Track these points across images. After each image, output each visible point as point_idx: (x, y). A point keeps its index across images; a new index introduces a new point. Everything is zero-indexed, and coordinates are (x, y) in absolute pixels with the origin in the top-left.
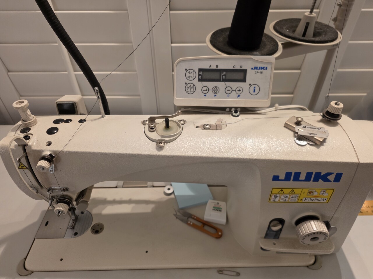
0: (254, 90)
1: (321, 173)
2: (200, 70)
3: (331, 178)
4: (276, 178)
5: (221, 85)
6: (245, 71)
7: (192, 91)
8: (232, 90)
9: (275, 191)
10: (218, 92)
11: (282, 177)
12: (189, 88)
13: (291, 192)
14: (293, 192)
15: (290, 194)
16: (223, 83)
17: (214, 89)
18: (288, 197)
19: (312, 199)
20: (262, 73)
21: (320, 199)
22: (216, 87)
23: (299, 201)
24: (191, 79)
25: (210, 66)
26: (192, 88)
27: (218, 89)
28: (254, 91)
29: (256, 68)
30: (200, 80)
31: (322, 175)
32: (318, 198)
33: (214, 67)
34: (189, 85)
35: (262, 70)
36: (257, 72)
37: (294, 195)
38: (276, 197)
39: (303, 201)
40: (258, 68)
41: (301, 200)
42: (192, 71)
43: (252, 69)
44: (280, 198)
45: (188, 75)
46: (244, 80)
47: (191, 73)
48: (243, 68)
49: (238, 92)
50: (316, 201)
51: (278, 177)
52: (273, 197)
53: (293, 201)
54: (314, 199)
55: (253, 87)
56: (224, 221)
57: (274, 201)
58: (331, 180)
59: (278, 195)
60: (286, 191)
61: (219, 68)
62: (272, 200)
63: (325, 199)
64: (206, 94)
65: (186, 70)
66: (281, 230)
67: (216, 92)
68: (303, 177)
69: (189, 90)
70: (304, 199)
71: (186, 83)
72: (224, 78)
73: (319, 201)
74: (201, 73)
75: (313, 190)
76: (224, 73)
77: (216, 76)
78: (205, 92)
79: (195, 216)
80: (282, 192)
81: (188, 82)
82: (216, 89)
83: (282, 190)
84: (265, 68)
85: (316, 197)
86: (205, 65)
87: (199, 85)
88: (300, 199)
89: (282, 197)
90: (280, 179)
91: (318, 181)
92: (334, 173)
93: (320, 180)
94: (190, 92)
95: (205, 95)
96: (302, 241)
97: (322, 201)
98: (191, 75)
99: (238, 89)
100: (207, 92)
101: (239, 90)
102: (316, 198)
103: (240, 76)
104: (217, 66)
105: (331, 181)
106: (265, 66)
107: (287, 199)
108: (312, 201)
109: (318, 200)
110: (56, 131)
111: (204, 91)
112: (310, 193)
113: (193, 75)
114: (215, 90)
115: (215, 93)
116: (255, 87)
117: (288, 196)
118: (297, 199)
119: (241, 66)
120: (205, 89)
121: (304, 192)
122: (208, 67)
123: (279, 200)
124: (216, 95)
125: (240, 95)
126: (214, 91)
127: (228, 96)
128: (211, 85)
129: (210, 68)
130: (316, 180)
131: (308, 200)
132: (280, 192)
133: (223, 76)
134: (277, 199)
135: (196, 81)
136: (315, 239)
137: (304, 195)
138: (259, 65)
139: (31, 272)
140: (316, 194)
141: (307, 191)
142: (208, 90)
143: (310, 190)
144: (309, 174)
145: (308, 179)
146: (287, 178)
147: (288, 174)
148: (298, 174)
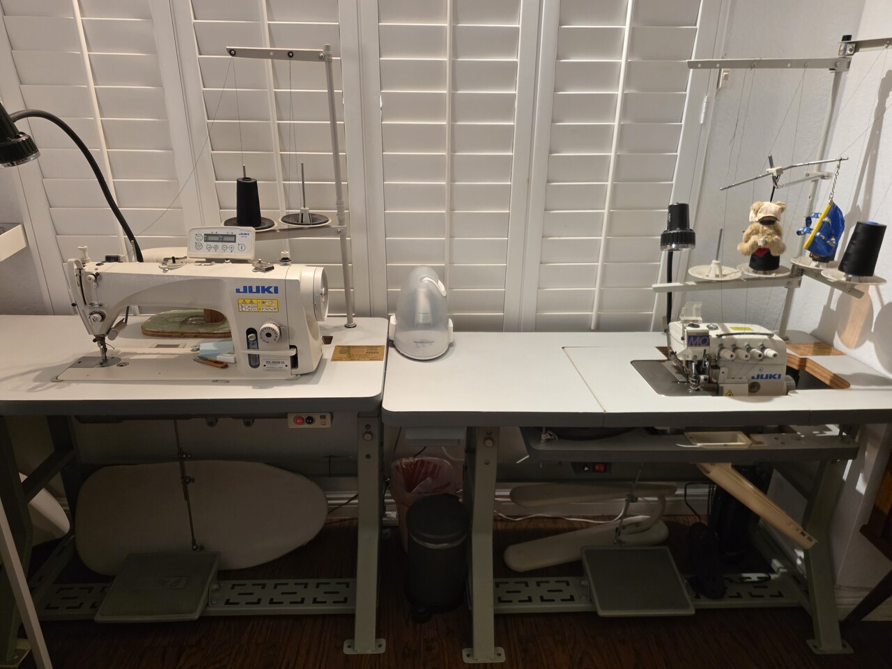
1: (264, 287)
2: (205, 235)
4: (238, 291)
5: (220, 244)
6: (235, 236)
7: (200, 248)
8: (227, 248)
9: (241, 301)
13: (250, 302)
14: (252, 302)
20: (245, 237)
21: (272, 308)
22: (216, 246)
23: (259, 311)
24: (199, 240)
26: (200, 246)
29: (242, 234)
30: (205, 241)
31: (266, 288)
32: (270, 308)
33: (214, 233)
34: (198, 244)
35: (246, 235)
36: (243, 236)
37: (253, 305)
41: (260, 309)
42: (200, 235)
43: (239, 234)
45: (197, 238)
46: (235, 241)
50: (270, 310)
51: (239, 289)
52: (240, 307)
54: (268, 308)
55: (240, 246)
59: (243, 305)
61: (218, 233)
62: (240, 310)
63: (275, 308)
64: (211, 250)
65: (196, 234)
73: (272, 310)
75: (264, 300)
77: (217, 238)
78: (209, 248)
79: (208, 359)
81: (197, 242)
83: (244, 301)
84: (248, 235)
85: (268, 306)
86: (209, 232)
87: (205, 244)
89: (247, 307)
90: (240, 291)
92: (272, 287)
93: (266, 292)
95: (209, 251)
97: (274, 311)
101: (232, 248)
103: (233, 239)
105: (273, 293)
106: (248, 232)
107: (250, 308)
108: (267, 311)
112: (263, 303)
113: (201, 238)
116: (242, 246)
117: (250, 305)
119: (233, 233)
120: (208, 246)
121: (259, 303)
124: (216, 250)
125: (233, 251)
127: (225, 251)
128: (213, 244)
129: (212, 233)
130: (263, 292)
131: (264, 309)
134: (244, 309)
135: (203, 242)
136: (269, 335)
137: (260, 305)
138: (243, 233)
139: (62, 381)
140: (267, 304)
141: (260, 301)
142: (211, 247)
143: (262, 300)
144: (258, 287)
145: (258, 291)
146: (245, 291)
147: (245, 288)
148: (251, 288)
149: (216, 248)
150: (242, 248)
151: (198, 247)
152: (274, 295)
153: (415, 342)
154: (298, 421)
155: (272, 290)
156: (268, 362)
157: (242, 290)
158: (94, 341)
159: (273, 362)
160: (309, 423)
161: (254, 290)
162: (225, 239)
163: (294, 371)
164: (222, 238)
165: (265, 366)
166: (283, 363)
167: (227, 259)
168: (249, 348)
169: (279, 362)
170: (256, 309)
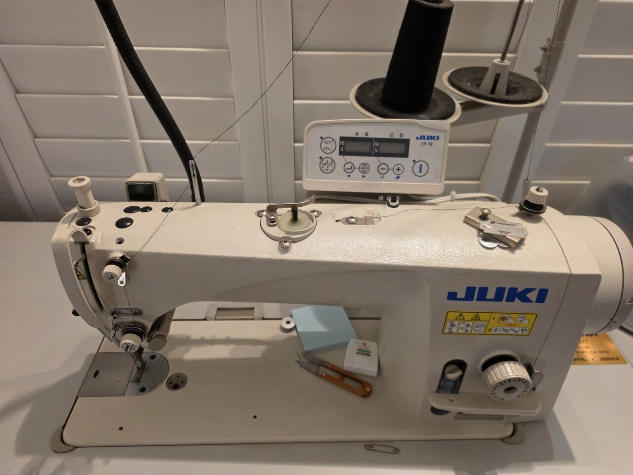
0: (421, 169)
1: (516, 289)
2: (342, 139)
3: (533, 296)
4: (452, 296)
5: (373, 161)
6: (406, 142)
7: (329, 169)
8: (388, 169)
9: (452, 316)
10: (367, 170)
11: (461, 294)
12: (325, 164)
13: (474, 318)
14: (477, 318)
15: (474, 322)
16: (375, 158)
17: (361, 166)
18: (471, 325)
19: (506, 329)
20: (431, 144)
21: (517, 329)
22: (365, 164)
23: (487, 332)
24: (328, 151)
25: (357, 134)
26: (330, 164)
27: (367, 166)
28: (420, 171)
29: (422, 137)
30: (341, 153)
31: (518, 291)
32: (514, 328)
33: (362, 135)
34: (325, 161)
35: (432, 141)
36: (425, 143)
37: (479, 323)
38: (453, 325)
39: (493, 332)
40: (426, 138)
41: (490, 330)
42: (330, 140)
43: (417, 138)
44: (459, 328)
45: (324, 145)
46: (405, 154)
47: (330, 142)
48: (405, 137)
49: (396, 171)
50: (512, 332)
51: (456, 294)
52: (448, 325)
53: (477, 332)
54: (509, 328)
55: (418, 165)
56: (374, 370)
57: (451, 333)
58: (532, 300)
59: (456, 323)
60: (468, 316)
61: (369, 136)
62: (447, 331)
63: (524, 329)
64: (351, 174)
65: (322, 138)
66: (461, 378)
67: (364, 170)
68: (491, 294)
69: (325, 167)
70: (494, 329)
71: (321, 158)
72: (376, 151)
73: (516, 332)
74: (343, 143)
75: (507, 315)
76: (377, 144)
77: (365, 147)
78: (349, 171)
79: (329, 364)
80: (461, 317)
81: (324, 155)
82: (364, 166)
83: (461, 315)
84: (436, 138)
85: (511, 325)
86: (350, 132)
87: (341, 160)
88: (488, 330)
89: (462, 325)
90: (458, 297)
91: (513, 300)
92: (535, 289)
93: (517, 299)
94: (327, 170)
95: (349, 176)
96: (492, 394)
97: (520, 333)
98: (329, 146)
99: (397, 167)
100: (351, 171)
101: (398, 169)
102: (512, 328)
103: (400, 148)
104: (367, 134)
105: (532, 302)
106: (437, 134)
107: (469, 329)
108: (505, 333)
109: (514, 330)
110: (129, 224)
111: (347, 169)
112: (503, 319)
113: (331, 146)
114: (363, 168)
115: (364, 172)
116: (421, 165)
117: (471, 323)
118: (483, 329)
119: (401, 135)
120: (348, 166)
121: (494, 318)
122: (353, 135)
123: (458, 330)
124: (364, 175)
125: (400, 176)
126: (361, 170)
127: (382, 177)
128: (357, 160)
129: (357, 136)
130: (510, 299)
131: (500, 330)
132: (459, 318)
133: (375, 147)
135: (335, 155)
136: (510, 390)
137: (494, 323)
138: (427, 133)
139: (73, 448)
140: (511, 321)
141: (497, 316)
142: (353, 168)
143: (502, 315)
144: (500, 290)
145: (498, 298)
146: (469, 297)
147: (470, 290)
148: (484, 290)
149: (364, 169)
150: (421, 170)
151: (326, 166)
152: (534, 306)
162: (385, 148)
165: (461, 413)
170: (482, 331)
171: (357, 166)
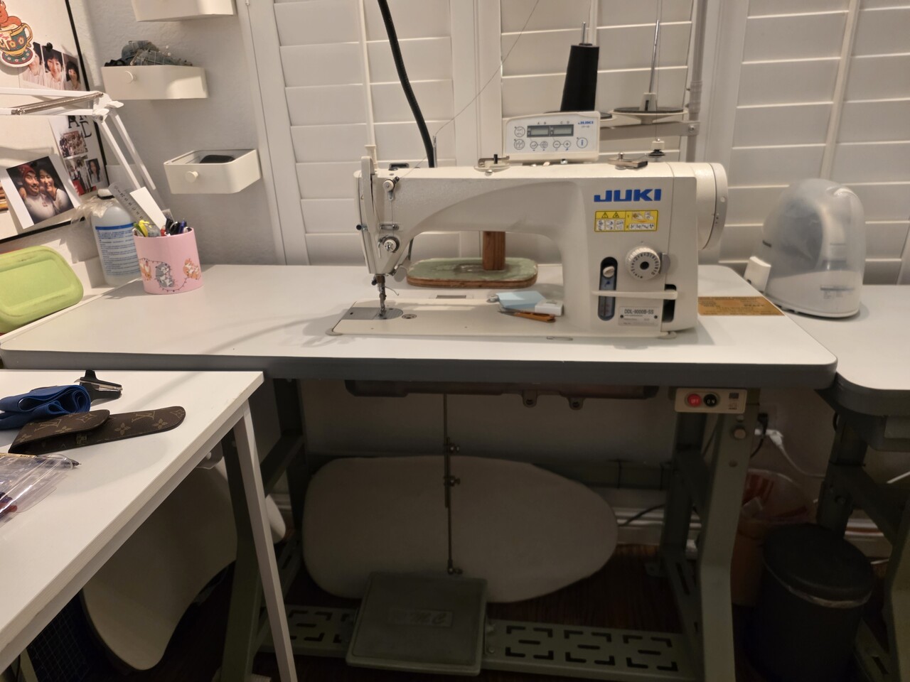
1: (639, 191)
2: (529, 127)
4: (597, 198)
5: (550, 140)
6: (572, 126)
7: (521, 146)
8: (560, 144)
9: (600, 215)
14: (616, 216)
15: (615, 220)
16: (551, 138)
17: (542, 144)
18: (613, 223)
19: (639, 225)
20: (588, 127)
21: (647, 225)
22: (544, 142)
23: (627, 229)
24: (520, 135)
25: (539, 123)
26: (521, 144)
27: (546, 144)
28: (582, 145)
29: (582, 123)
30: (528, 136)
31: (641, 192)
33: (542, 124)
34: (518, 141)
36: (584, 126)
37: (619, 220)
38: (601, 224)
39: (630, 229)
40: (585, 123)
41: (628, 227)
42: (521, 128)
43: (579, 123)
44: (605, 226)
45: (517, 132)
46: (572, 134)
47: (521, 130)
48: (570, 123)
50: (644, 228)
51: (599, 196)
52: (598, 223)
53: (619, 229)
54: (641, 225)
55: (580, 140)
56: (559, 309)
57: (601, 230)
58: (651, 197)
59: (603, 221)
60: (611, 215)
61: (547, 124)
62: (597, 229)
63: (652, 225)
65: (515, 127)
66: (615, 272)
70: (630, 226)
71: (515, 140)
72: (552, 133)
73: (647, 227)
74: (529, 129)
75: (637, 213)
76: (552, 129)
77: (545, 132)
78: (534, 147)
79: (523, 311)
81: (517, 138)
83: (605, 214)
84: (590, 123)
85: (642, 222)
86: (534, 122)
87: (528, 140)
88: (626, 227)
89: (608, 223)
90: (601, 199)
91: (639, 200)
92: (652, 190)
93: (641, 199)
94: (519, 147)
95: (534, 150)
96: (632, 271)
97: (649, 228)
98: (521, 132)
101: (567, 144)
102: (643, 224)
103: (569, 131)
104: (545, 123)
105: (652, 200)
106: (590, 120)
107: (612, 226)
108: (638, 229)
109: (645, 226)
111: (532, 146)
112: (635, 216)
115: (545, 147)
116: (582, 141)
117: (613, 221)
119: (568, 122)
120: (533, 144)
121: (628, 216)
122: (536, 124)
123: (605, 228)
124: (544, 149)
125: (568, 148)
126: (542, 146)
127: (557, 149)
128: (539, 140)
129: (539, 125)
130: (637, 199)
131: (634, 226)
132: (604, 216)
134: (603, 227)
135: (525, 138)
136: (645, 265)
137: (630, 221)
138: (585, 120)
139: (341, 334)
140: (640, 217)
141: (630, 214)
142: (537, 145)
143: (634, 213)
144: (629, 192)
145: (628, 198)
146: (608, 198)
147: (609, 193)
148: (618, 193)
149: (544, 145)
150: (583, 143)
151: (519, 145)
152: (653, 204)
153: (822, 289)
154: (694, 401)
155: (651, 195)
156: (628, 311)
157: (603, 197)
158: (374, 283)
159: (636, 311)
160: (711, 405)
161: (623, 196)
162: (557, 132)
163: (669, 325)
164: (551, 131)
165: (622, 316)
166: (651, 312)
167: (563, 160)
168: (600, 289)
169: (645, 312)
170: (622, 227)
171: (539, 143)
